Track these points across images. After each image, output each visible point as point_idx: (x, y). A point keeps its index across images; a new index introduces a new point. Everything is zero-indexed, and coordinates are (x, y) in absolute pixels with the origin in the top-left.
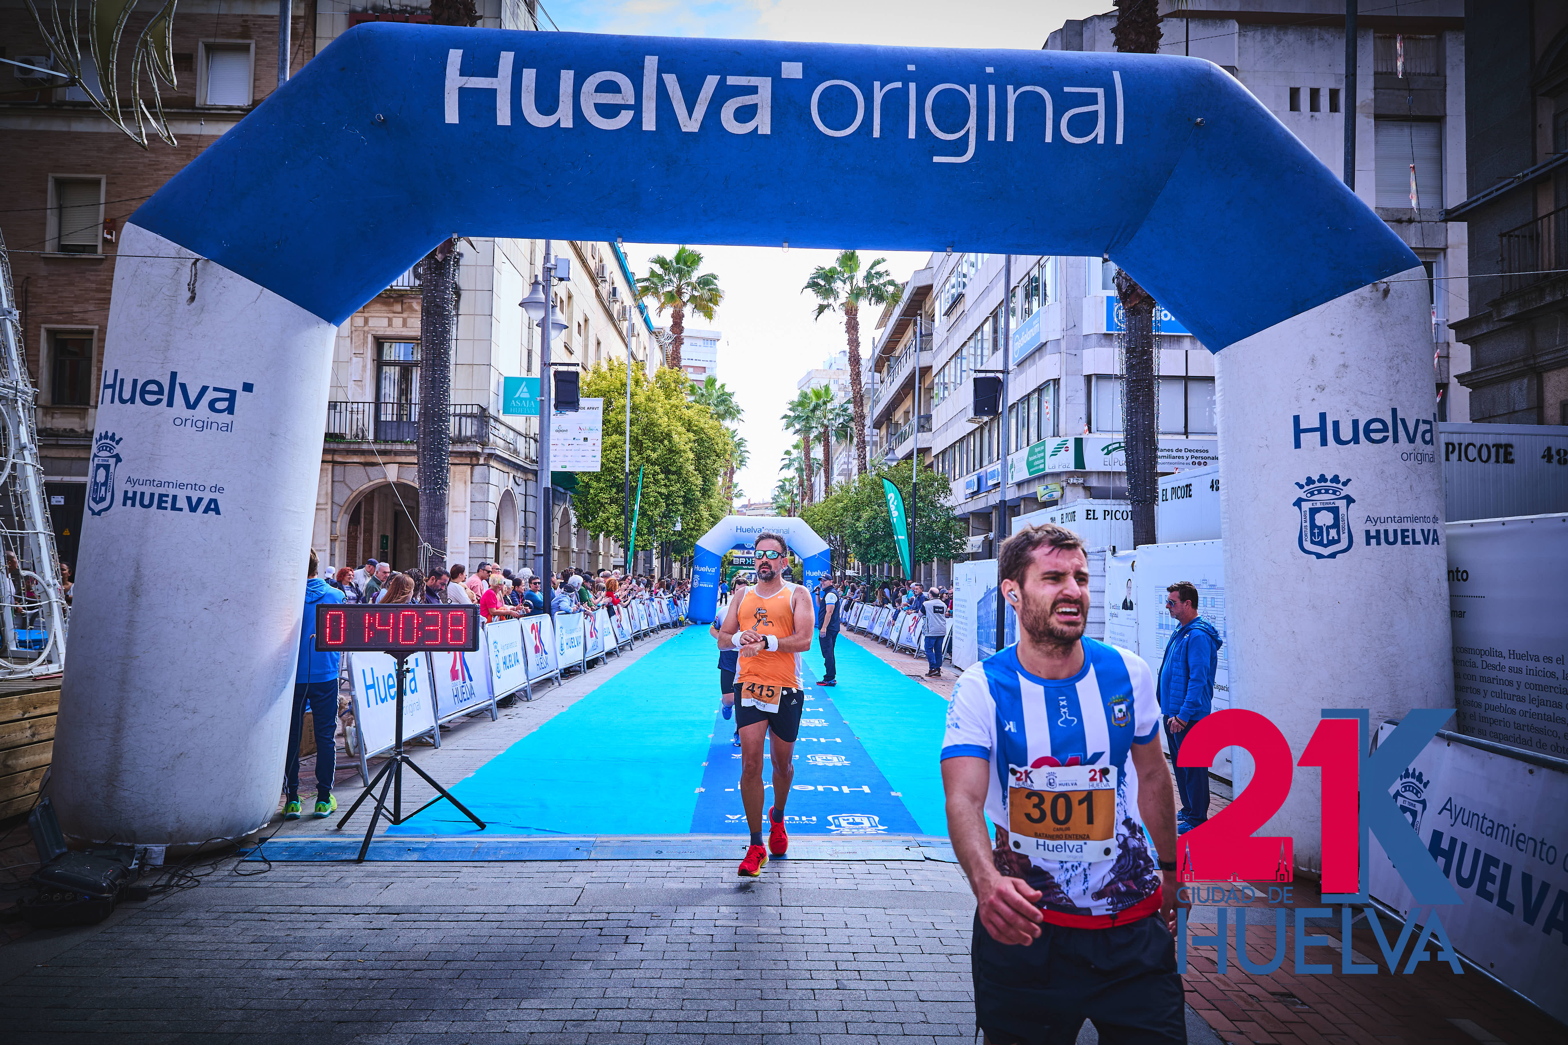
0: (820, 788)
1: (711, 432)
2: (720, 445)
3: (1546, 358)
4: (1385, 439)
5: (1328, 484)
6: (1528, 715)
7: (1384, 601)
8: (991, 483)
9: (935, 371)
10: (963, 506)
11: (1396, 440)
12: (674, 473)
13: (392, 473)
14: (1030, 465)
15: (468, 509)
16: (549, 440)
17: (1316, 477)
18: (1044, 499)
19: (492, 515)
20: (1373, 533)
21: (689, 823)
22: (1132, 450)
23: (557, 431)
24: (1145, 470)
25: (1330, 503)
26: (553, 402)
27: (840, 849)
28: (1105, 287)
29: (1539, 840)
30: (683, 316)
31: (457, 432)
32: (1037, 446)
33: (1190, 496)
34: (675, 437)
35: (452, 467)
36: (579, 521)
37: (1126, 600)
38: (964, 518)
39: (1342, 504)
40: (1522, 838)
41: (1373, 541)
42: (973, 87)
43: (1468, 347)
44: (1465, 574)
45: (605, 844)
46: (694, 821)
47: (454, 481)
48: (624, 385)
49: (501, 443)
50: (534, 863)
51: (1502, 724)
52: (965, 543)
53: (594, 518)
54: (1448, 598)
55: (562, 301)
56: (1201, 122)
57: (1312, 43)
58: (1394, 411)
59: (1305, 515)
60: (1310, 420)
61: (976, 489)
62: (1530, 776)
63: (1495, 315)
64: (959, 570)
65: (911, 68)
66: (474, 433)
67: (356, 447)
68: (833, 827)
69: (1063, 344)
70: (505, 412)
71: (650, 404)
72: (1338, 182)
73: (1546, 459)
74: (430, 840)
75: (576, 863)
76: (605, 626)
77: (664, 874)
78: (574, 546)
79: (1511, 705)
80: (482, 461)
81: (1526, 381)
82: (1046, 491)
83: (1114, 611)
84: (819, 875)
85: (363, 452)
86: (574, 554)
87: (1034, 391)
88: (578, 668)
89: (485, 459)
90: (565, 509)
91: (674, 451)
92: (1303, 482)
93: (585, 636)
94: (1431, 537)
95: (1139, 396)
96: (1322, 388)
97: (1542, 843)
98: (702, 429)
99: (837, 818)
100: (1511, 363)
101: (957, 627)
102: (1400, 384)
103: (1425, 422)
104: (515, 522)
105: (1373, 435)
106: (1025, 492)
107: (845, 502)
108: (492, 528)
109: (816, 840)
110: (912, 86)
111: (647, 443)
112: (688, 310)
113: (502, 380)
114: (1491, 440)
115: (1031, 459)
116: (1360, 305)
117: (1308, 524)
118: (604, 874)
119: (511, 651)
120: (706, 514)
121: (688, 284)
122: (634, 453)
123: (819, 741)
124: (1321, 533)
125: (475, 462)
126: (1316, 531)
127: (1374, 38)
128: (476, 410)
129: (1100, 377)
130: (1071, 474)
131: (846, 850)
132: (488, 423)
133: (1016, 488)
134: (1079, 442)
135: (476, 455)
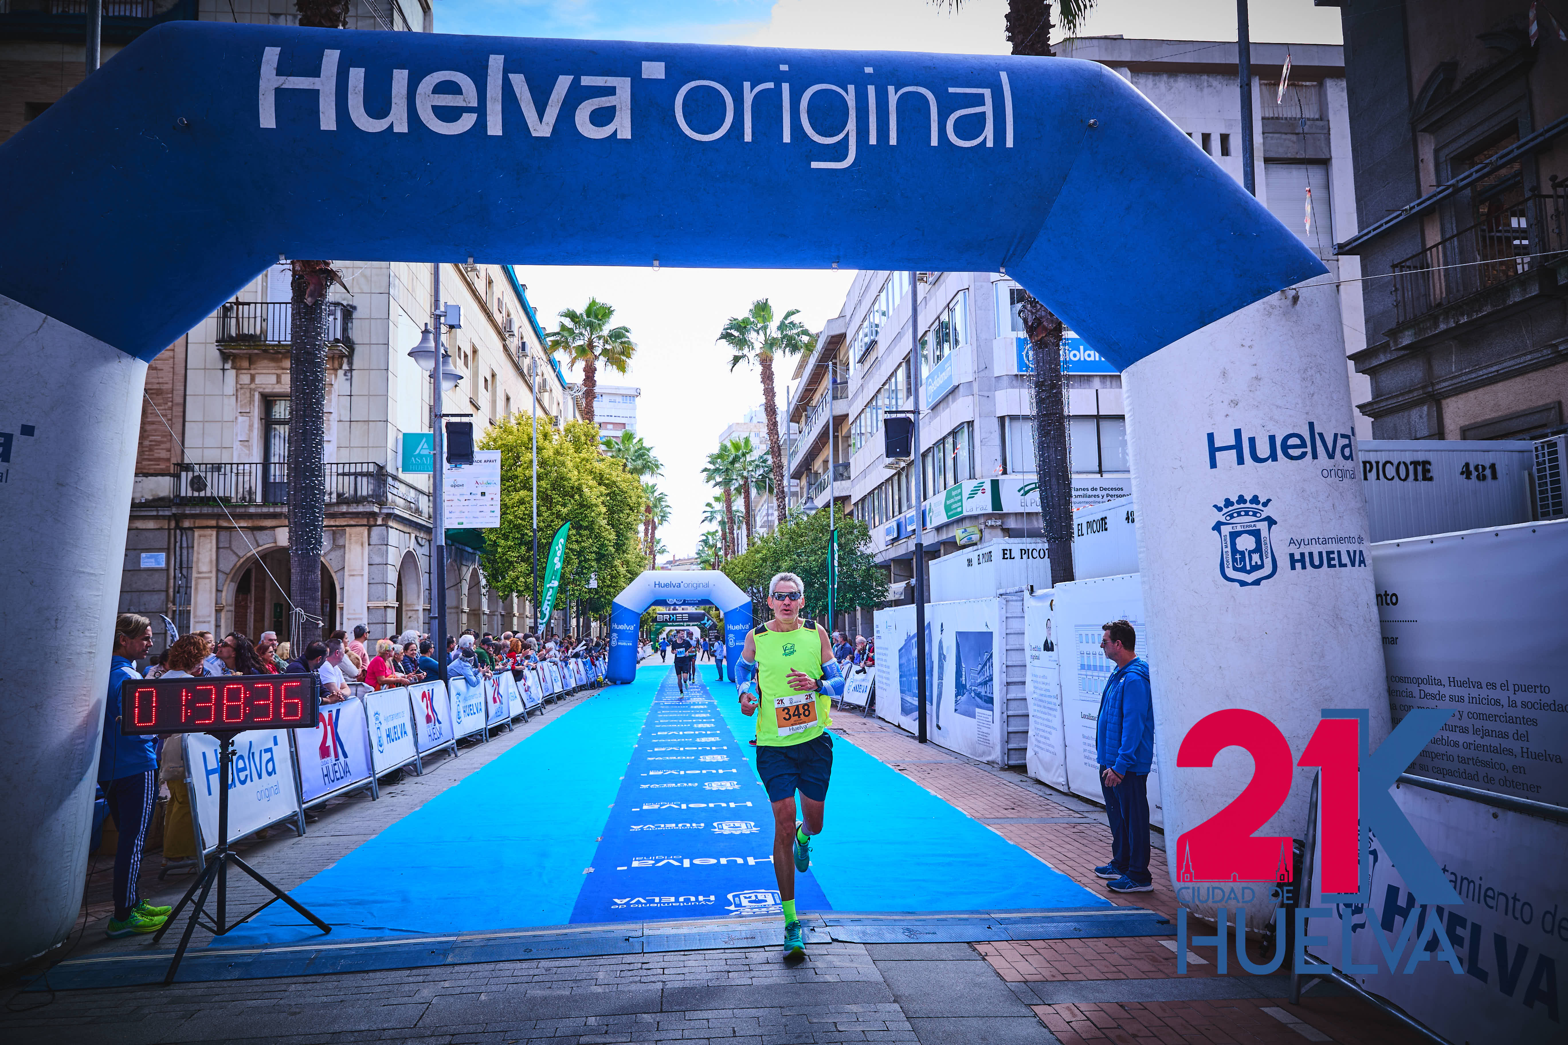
0: (723, 861)
1: (623, 486)
2: (634, 499)
3: (1444, 384)
4: (1304, 455)
5: (1248, 505)
6: (1472, 747)
7: (1313, 630)
8: (910, 528)
9: (851, 419)
10: (884, 553)
11: (1315, 456)
12: (586, 528)
13: (283, 537)
14: (948, 508)
15: (366, 572)
16: (441, 495)
17: (1234, 499)
18: (963, 542)
19: (392, 577)
20: (1297, 557)
21: (570, 911)
22: (1046, 486)
23: (452, 486)
24: (1060, 506)
25: (1250, 526)
26: (445, 456)
27: (738, 935)
28: (1013, 329)
29: (1510, 896)
30: (595, 370)
31: (352, 492)
32: (954, 489)
33: (1106, 530)
34: (586, 490)
35: (347, 529)
36: (488, 581)
37: (1046, 641)
38: (885, 566)
39: (1263, 526)
40: (1490, 893)
41: (1298, 565)
42: (851, 88)
43: (1367, 378)
44: (1394, 598)
45: (467, 944)
46: (575, 908)
47: (350, 543)
48: (530, 439)
49: (401, 502)
50: (378, 974)
51: (1445, 758)
52: (887, 590)
53: (504, 578)
54: (1379, 623)
55: (466, 356)
56: (1095, 123)
57: (1202, 90)
58: (1311, 425)
59: (1225, 540)
60: (1225, 438)
61: (895, 535)
62: (1494, 820)
63: (1392, 344)
64: (879, 616)
65: (784, 68)
66: (370, 493)
67: (242, 510)
68: (732, 908)
69: (976, 386)
70: (405, 469)
71: (559, 458)
72: (1239, 187)
73: (1465, 476)
74: (259, 951)
75: (428, 971)
76: (511, 690)
77: (529, 979)
78: (485, 609)
79: (1454, 736)
80: (379, 522)
81: (1425, 408)
82: (964, 535)
83: (1034, 653)
84: (709, 969)
85: (251, 516)
86: (485, 617)
87: (949, 434)
88: (479, 737)
89: (383, 520)
90: (475, 570)
91: (585, 506)
92: (1221, 504)
93: (486, 703)
94: (1357, 559)
95: (1050, 430)
96: (1235, 403)
97: (1515, 899)
98: (614, 483)
99: (738, 896)
100: (1410, 391)
101: (879, 676)
102: (1315, 396)
103: (1343, 436)
104: (419, 584)
105: (1291, 451)
106: (944, 536)
107: (764, 552)
108: (392, 592)
109: (711, 926)
110: (786, 87)
111: (557, 498)
112: (600, 364)
113: (401, 436)
114: (1408, 458)
115: (948, 502)
116: (1270, 314)
117: (1229, 549)
118: (459, 983)
119: (397, 722)
120: (622, 570)
121: (599, 338)
122: (543, 509)
123: (728, 805)
124: (1243, 559)
125: (372, 523)
126: (1238, 556)
127: (1260, 85)
128: (372, 468)
129: (1013, 418)
130: (988, 516)
131: (744, 935)
132: (385, 481)
133: (936, 532)
134: (995, 484)
135: (374, 515)
